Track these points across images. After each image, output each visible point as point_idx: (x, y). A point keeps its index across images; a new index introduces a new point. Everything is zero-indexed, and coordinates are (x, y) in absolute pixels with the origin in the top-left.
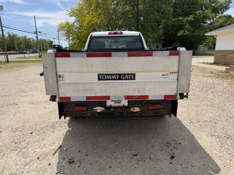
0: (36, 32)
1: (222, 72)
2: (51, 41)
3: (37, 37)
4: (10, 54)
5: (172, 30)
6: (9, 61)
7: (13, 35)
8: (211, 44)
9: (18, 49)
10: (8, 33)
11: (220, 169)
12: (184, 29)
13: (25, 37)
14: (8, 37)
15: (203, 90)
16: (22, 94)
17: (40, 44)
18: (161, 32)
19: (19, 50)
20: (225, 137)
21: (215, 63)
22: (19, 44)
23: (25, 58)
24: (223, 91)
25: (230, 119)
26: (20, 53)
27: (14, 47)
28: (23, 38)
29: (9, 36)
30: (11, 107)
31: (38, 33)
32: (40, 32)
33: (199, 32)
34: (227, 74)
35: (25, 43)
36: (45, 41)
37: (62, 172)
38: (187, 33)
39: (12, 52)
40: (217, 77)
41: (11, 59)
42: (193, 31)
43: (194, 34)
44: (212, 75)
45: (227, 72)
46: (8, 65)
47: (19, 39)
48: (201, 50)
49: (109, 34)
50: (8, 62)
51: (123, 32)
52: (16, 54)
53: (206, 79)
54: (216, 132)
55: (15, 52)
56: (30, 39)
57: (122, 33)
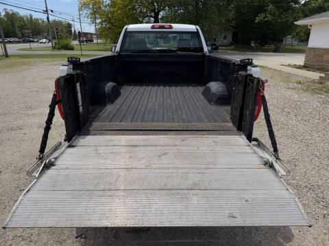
0: (47, 11)
1: (314, 81)
2: (69, 24)
3: (48, 18)
4: (10, 42)
5: (248, 12)
6: (9, 54)
7: (13, 14)
8: (302, 34)
9: (20, 35)
10: (5, 9)
11: (293, 236)
12: (265, 11)
13: (31, 16)
14: (4, 15)
15: (283, 111)
16: (29, 112)
17: (52, 28)
18: (232, 15)
19: (23, 37)
20: (306, 187)
21: (305, 67)
22: (22, 28)
23: (31, 49)
24: (311, 113)
25: (316, 159)
26: (24, 42)
27: (14, 32)
28: (27, 18)
29: (7, 14)
30: (13, 133)
31: (49, 12)
32: (52, 11)
33: (287, 17)
34: (321, 86)
35: (32, 25)
36: (60, 23)
37: (83, 236)
38: (269, 18)
39: (12, 39)
40: (306, 90)
41: (11, 51)
42: (278, 16)
43: (279, 20)
44: (299, 86)
45: (321, 83)
46: (8, 61)
47: (21, 19)
48: (287, 42)
49: (153, 27)
50: (7, 56)
51: (173, 25)
52: (19, 42)
53: (289, 93)
54: (294, 179)
55: (17, 40)
56: (37, 20)
57: (171, 27)
